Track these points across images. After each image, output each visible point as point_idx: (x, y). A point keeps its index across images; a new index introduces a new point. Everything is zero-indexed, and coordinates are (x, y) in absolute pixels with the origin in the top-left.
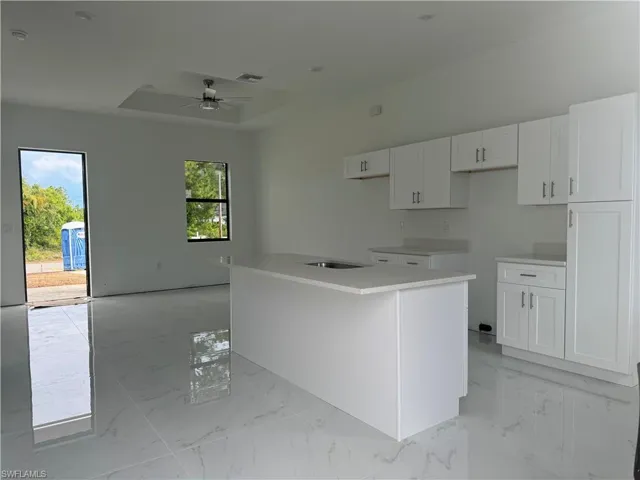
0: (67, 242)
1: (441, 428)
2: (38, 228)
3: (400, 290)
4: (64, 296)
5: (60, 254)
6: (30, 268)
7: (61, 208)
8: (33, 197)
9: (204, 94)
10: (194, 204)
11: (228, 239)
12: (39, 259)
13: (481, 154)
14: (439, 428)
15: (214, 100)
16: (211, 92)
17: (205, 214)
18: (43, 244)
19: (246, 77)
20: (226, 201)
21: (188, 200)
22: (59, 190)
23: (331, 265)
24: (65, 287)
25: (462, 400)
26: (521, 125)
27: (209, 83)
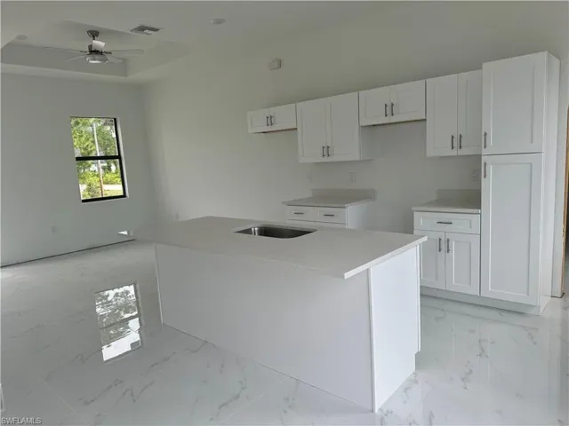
1: (408, 388)
9: (90, 47)
11: (124, 196)
13: (390, 109)
14: (405, 389)
15: (101, 53)
16: (99, 44)
19: (142, 29)
20: (119, 157)
25: (417, 355)
26: (428, 80)
27: (94, 34)
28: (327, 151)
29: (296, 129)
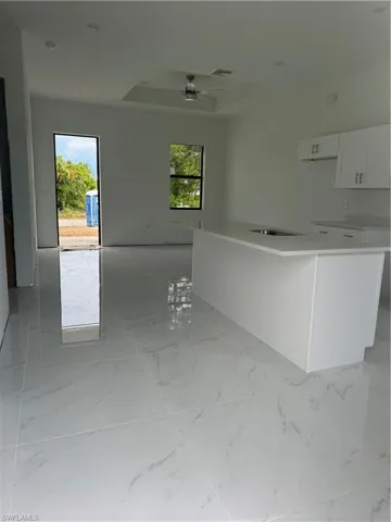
0: (89, 205)
2: (71, 193)
3: (319, 255)
4: (84, 243)
5: (85, 214)
6: (62, 222)
7: (86, 180)
8: (67, 171)
9: (187, 88)
10: (181, 180)
11: (200, 209)
12: (71, 216)
14: (344, 368)
15: (194, 93)
16: (192, 86)
17: (189, 188)
18: (74, 206)
19: (219, 72)
20: (201, 178)
21: (172, 176)
22: (86, 166)
23: (272, 233)
24: (85, 238)
25: (368, 350)
27: (191, 78)
28: (360, 177)
29: (336, 158)
